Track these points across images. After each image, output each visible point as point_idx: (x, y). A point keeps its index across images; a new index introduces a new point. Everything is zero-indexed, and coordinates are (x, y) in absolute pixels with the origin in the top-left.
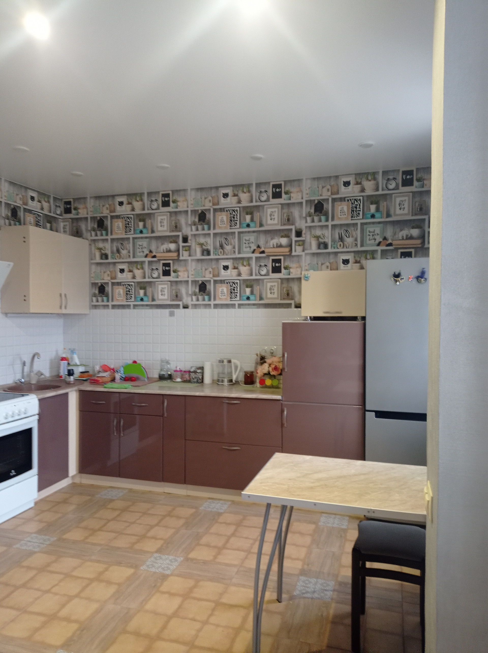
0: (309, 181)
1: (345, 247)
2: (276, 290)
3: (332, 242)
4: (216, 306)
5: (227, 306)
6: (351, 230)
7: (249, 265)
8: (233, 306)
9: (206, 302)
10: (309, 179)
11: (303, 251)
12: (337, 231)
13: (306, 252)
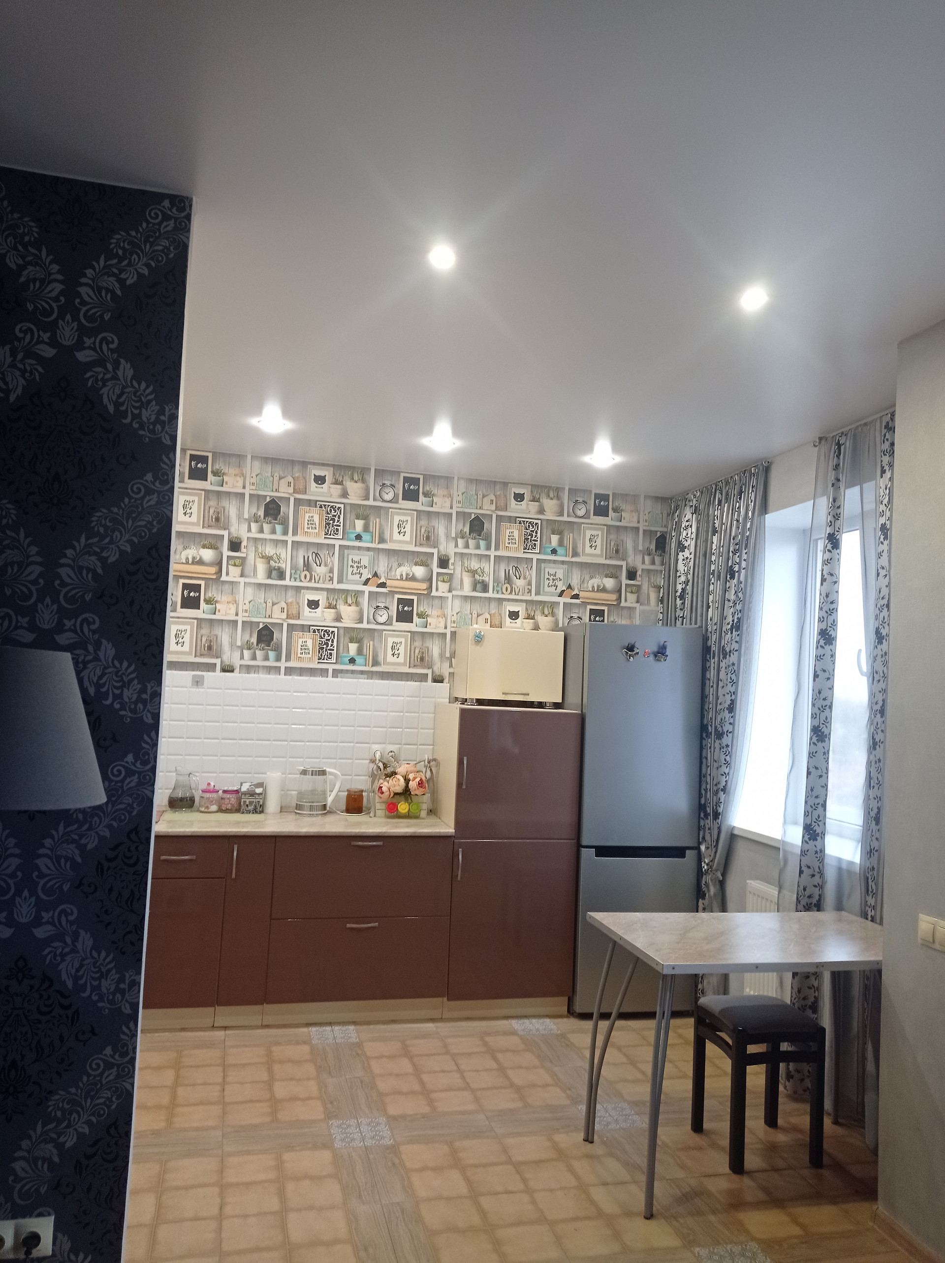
0: (462, 483)
1: (514, 593)
2: (402, 650)
3: (494, 582)
4: (289, 671)
5: (312, 672)
6: (522, 567)
7: (357, 604)
8: (324, 672)
9: (272, 663)
10: (462, 478)
11: (450, 591)
12: (503, 567)
13: (454, 593)
